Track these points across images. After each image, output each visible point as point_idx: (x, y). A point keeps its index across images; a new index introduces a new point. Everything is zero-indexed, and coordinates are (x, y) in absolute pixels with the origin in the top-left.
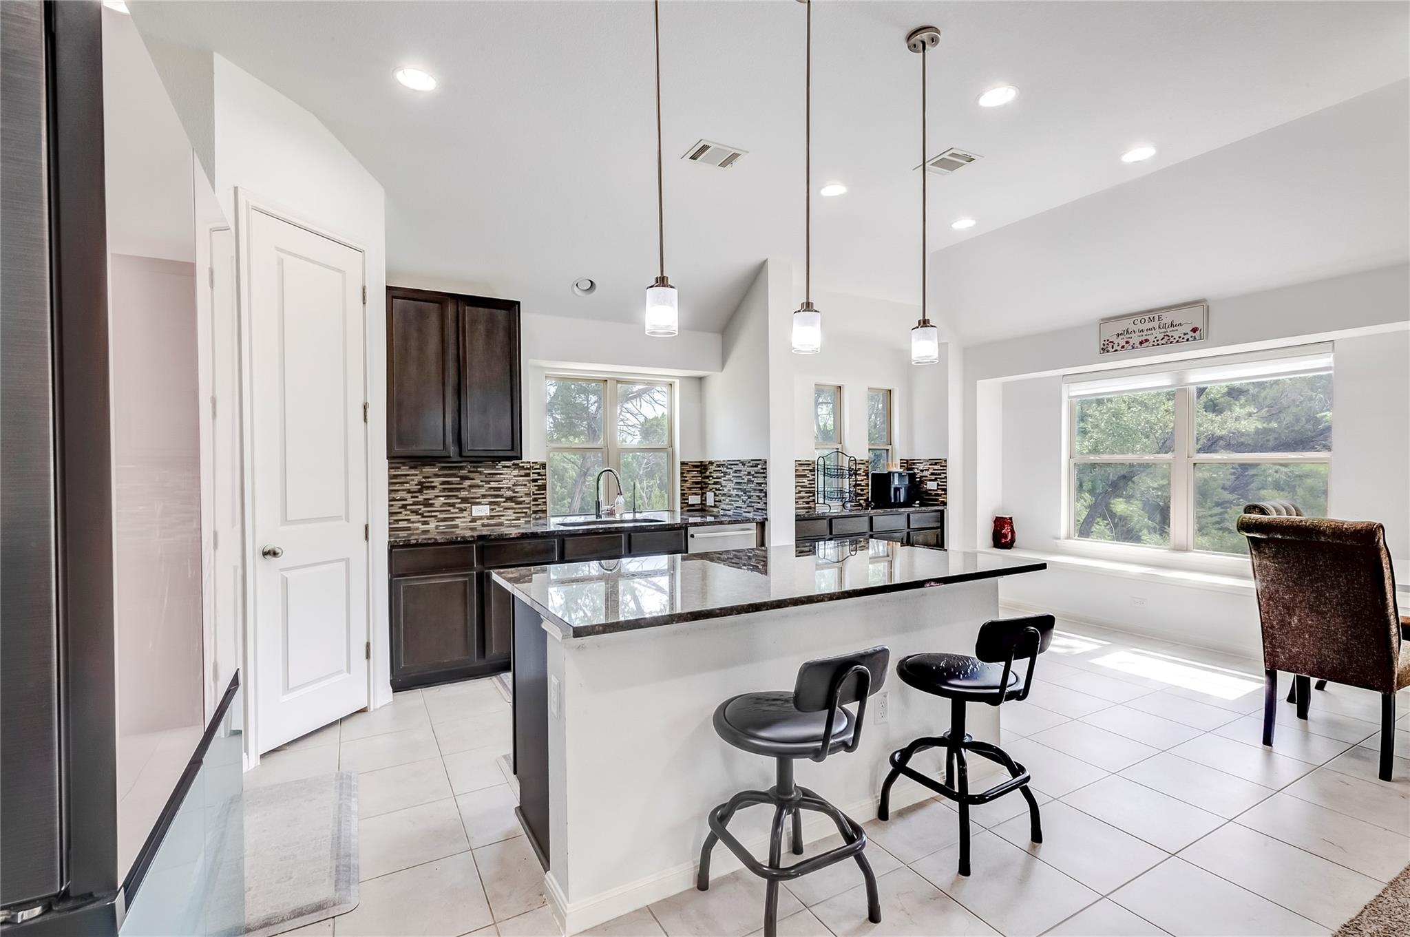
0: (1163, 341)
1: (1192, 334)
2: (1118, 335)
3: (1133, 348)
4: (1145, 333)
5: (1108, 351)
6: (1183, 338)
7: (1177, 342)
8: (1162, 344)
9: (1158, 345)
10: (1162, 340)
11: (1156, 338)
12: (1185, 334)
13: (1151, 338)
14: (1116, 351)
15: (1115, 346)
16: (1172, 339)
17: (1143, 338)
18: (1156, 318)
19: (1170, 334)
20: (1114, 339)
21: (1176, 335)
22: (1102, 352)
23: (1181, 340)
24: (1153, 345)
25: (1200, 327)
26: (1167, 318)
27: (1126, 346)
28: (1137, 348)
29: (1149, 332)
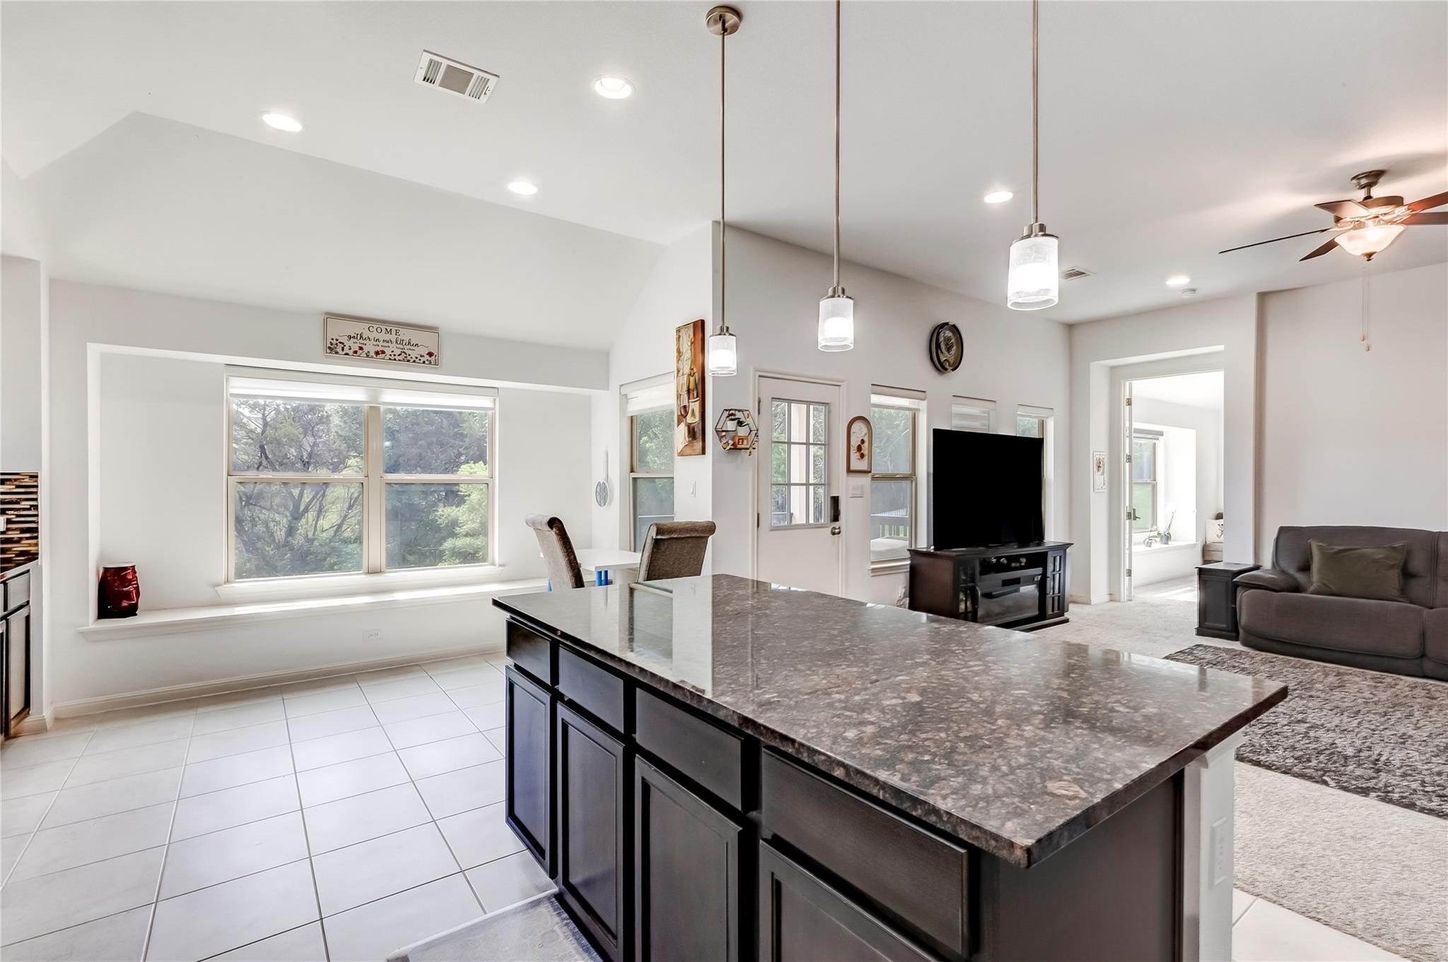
0: (400, 358)
1: (427, 357)
2: (350, 337)
3: (368, 356)
4: (381, 343)
5: (337, 353)
6: (420, 360)
7: (414, 361)
8: (399, 360)
9: (395, 360)
10: (400, 355)
11: (393, 352)
12: (421, 356)
13: (388, 351)
14: (347, 354)
15: (346, 350)
16: (409, 358)
17: (380, 349)
18: (394, 332)
19: (408, 352)
20: (344, 340)
21: (414, 354)
22: (328, 351)
23: (417, 360)
24: (390, 359)
25: (435, 353)
26: (405, 334)
27: (360, 352)
28: (372, 357)
29: (385, 344)
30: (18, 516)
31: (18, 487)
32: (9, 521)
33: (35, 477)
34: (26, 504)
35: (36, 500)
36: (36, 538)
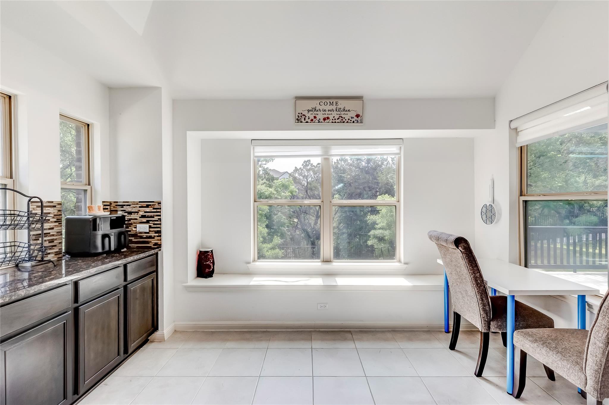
0: (339, 121)
1: (356, 118)
2: (309, 111)
3: (319, 122)
4: (327, 113)
5: (301, 122)
6: (351, 121)
7: (347, 122)
8: (338, 122)
9: (335, 122)
10: (338, 119)
11: (334, 117)
12: (352, 118)
13: (331, 117)
14: (307, 122)
15: (307, 120)
16: (344, 120)
17: (326, 116)
18: (334, 103)
19: (343, 116)
20: (305, 113)
21: (347, 117)
22: (297, 121)
23: (349, 121)
24: (332, 122)
25: (361, 115)
26: (342, 104)
27: (314, 120)
28: (322, 122)
29: (330, 113)
30: (154, 224)
31: (154, 209)
32: (150, 227)
33: (159, 203)
34: (156, 218)
35: (160, 216)
36: (160, 236)
